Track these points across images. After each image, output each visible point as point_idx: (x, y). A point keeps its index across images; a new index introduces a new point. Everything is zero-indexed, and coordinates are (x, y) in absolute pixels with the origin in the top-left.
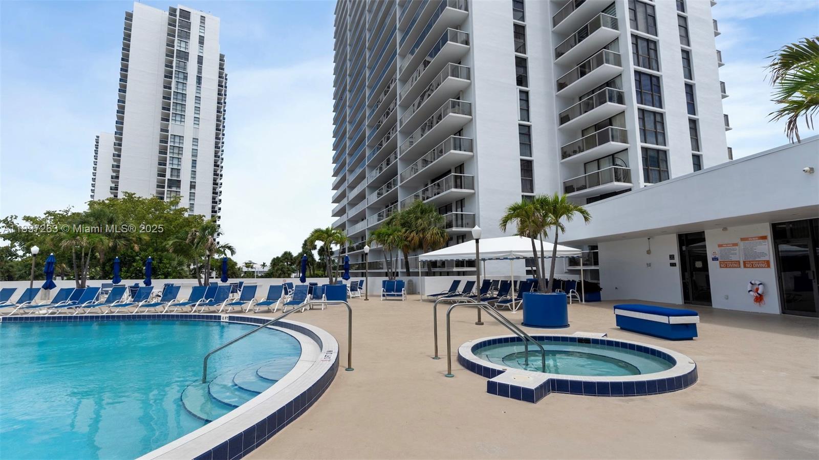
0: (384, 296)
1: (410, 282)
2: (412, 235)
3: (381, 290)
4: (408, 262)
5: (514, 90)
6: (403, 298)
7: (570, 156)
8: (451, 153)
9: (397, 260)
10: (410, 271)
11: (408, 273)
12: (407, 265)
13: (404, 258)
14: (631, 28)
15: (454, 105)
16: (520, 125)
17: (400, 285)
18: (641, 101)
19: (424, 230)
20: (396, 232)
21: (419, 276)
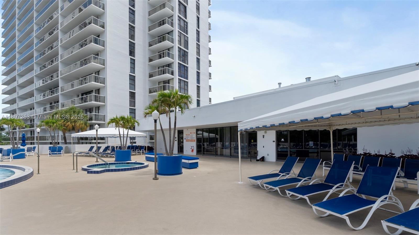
0: (50, 154)
1: (66, 147)
2: (68, 124)
3: (48, 152)
4: (65, 137)
5: (128, 58)
6: (62, 155)
7: (152, 93)
8: (92, 83)
9: (58, 136)
10: (67, 141)
11: (66, 143)
12: (65, 138)
13: (63, 134)
14: (178, 44)
15: (95, 58)
16: (130, 75)
17: (60, 149)
18: (179, 76)
19: (75, 122)
20: (58, 122)
21: (71, 144)
